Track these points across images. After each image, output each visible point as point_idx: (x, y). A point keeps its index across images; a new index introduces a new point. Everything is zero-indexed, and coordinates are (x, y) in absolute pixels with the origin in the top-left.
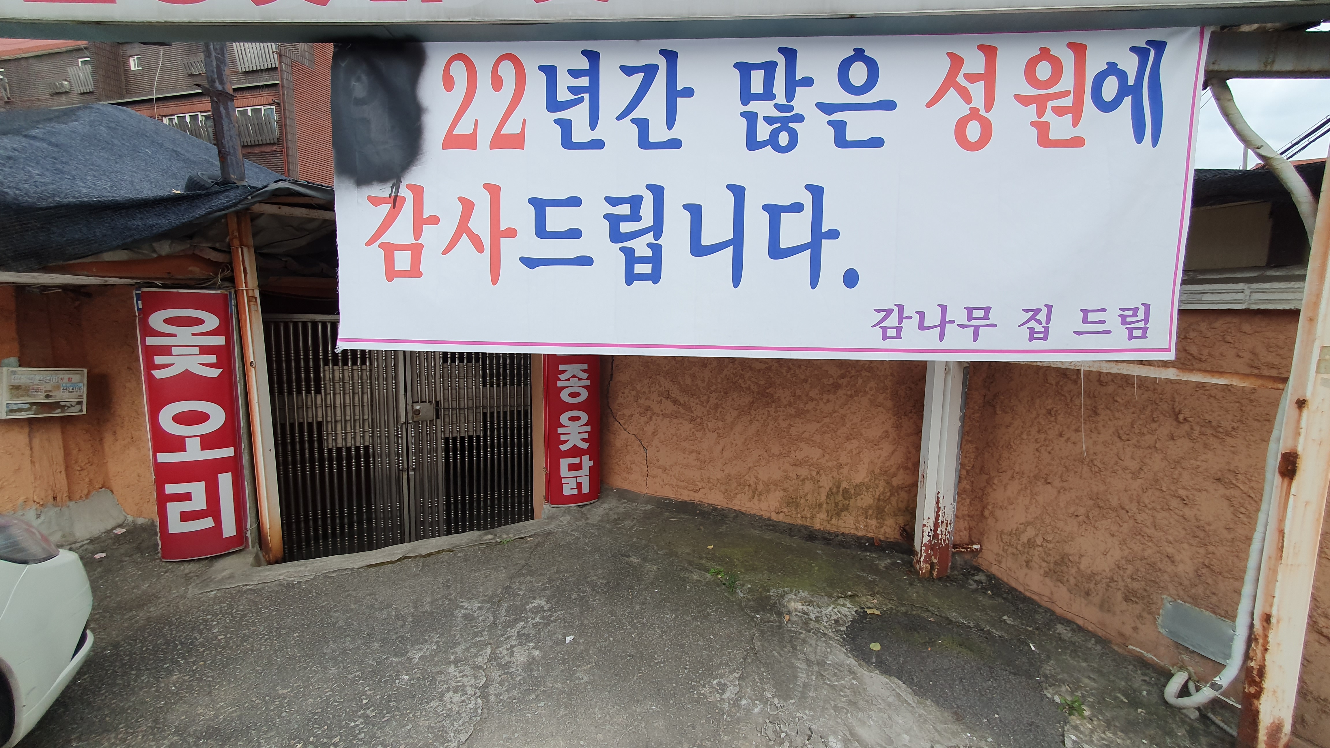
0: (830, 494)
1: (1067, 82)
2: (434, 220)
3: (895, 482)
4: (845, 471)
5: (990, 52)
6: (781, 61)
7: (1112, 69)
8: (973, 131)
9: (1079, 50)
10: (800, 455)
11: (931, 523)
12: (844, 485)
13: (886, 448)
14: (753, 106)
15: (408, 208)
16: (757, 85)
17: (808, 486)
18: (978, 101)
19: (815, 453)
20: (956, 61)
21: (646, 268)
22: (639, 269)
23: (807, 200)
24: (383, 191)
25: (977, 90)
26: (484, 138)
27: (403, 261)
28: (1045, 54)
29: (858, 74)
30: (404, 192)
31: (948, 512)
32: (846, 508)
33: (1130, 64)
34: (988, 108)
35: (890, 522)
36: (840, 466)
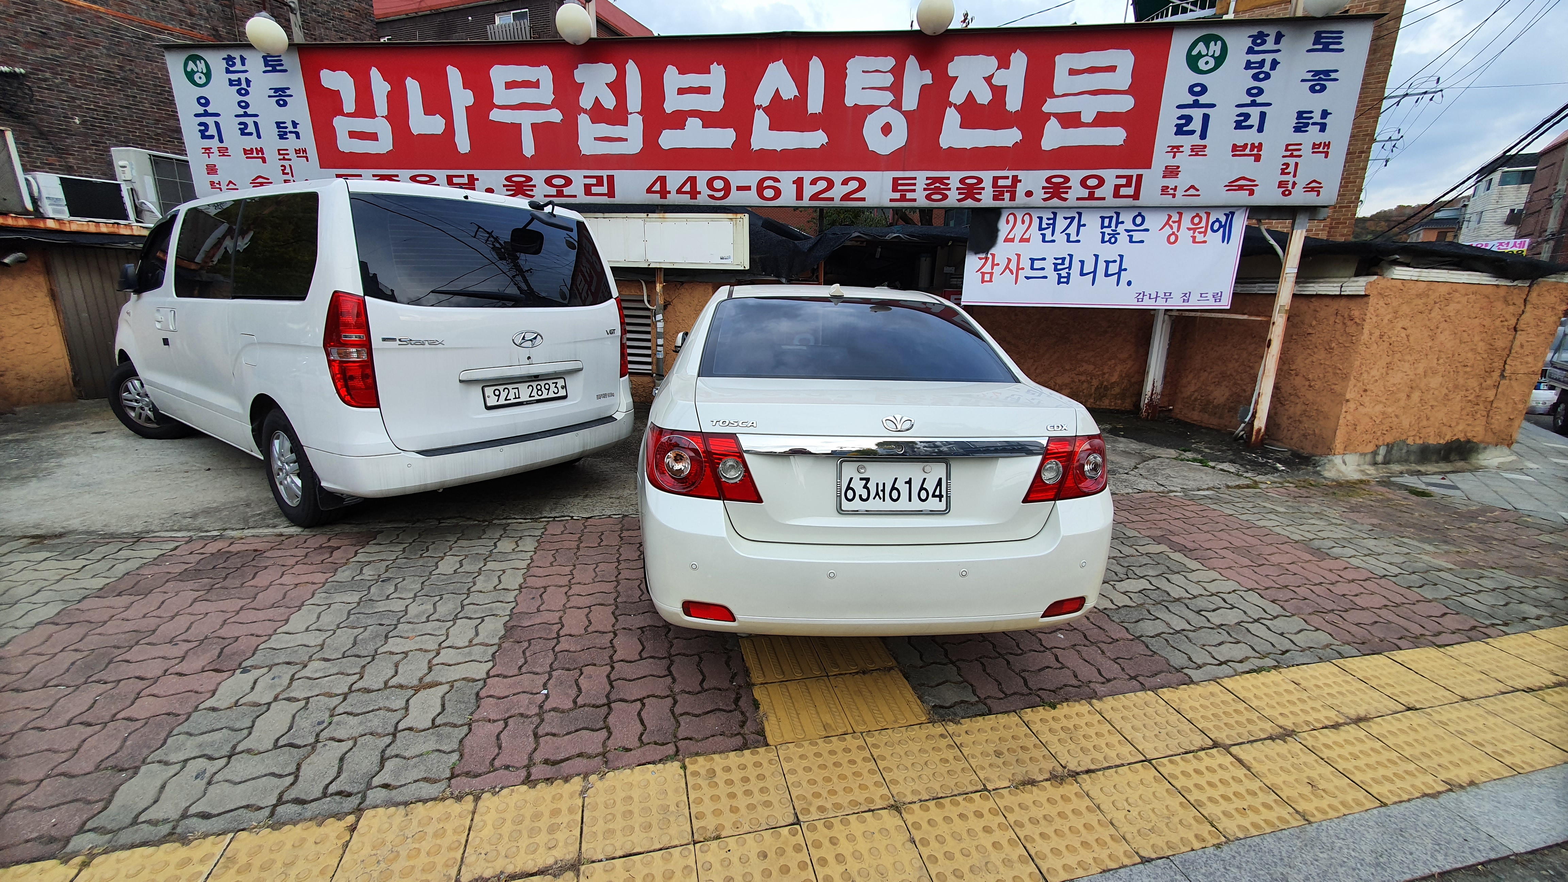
0: (1097, 388)
1: (1203, 224)
2: (998, 264)
3: (1133, 380)
4: (1106, 376)
5: (1180, 214)
6: (1115, 216)
7: (1217, 220)
8: (1172, 239)
9: (1208, 214)
10: (1082, 369)
11: (1150, 394)
12: (1105, 383)
13: (1130, 363)
14: (1104, 230)
15: (990, 260)
16: (1106, 224)
17: (1085, 385)
18: (1175, 230)
19: (1091, 368)
20: (1170, 217)
21: (1065, 280)
22: (1062, 280)
23: (1118, 259)
24: (983, 256)
25: (1175, 226)
26: (1017, 239)
27: (987, 277)
28: (1197, 215)
29: (1139, 220)
30: (989, 256)
31: (1159, 389)
32: (1105, 396)
33: (1223, 219)
34: (1178, 231)
35: (1128, 401)
36: (1104, 374)
